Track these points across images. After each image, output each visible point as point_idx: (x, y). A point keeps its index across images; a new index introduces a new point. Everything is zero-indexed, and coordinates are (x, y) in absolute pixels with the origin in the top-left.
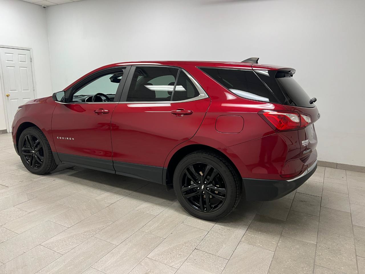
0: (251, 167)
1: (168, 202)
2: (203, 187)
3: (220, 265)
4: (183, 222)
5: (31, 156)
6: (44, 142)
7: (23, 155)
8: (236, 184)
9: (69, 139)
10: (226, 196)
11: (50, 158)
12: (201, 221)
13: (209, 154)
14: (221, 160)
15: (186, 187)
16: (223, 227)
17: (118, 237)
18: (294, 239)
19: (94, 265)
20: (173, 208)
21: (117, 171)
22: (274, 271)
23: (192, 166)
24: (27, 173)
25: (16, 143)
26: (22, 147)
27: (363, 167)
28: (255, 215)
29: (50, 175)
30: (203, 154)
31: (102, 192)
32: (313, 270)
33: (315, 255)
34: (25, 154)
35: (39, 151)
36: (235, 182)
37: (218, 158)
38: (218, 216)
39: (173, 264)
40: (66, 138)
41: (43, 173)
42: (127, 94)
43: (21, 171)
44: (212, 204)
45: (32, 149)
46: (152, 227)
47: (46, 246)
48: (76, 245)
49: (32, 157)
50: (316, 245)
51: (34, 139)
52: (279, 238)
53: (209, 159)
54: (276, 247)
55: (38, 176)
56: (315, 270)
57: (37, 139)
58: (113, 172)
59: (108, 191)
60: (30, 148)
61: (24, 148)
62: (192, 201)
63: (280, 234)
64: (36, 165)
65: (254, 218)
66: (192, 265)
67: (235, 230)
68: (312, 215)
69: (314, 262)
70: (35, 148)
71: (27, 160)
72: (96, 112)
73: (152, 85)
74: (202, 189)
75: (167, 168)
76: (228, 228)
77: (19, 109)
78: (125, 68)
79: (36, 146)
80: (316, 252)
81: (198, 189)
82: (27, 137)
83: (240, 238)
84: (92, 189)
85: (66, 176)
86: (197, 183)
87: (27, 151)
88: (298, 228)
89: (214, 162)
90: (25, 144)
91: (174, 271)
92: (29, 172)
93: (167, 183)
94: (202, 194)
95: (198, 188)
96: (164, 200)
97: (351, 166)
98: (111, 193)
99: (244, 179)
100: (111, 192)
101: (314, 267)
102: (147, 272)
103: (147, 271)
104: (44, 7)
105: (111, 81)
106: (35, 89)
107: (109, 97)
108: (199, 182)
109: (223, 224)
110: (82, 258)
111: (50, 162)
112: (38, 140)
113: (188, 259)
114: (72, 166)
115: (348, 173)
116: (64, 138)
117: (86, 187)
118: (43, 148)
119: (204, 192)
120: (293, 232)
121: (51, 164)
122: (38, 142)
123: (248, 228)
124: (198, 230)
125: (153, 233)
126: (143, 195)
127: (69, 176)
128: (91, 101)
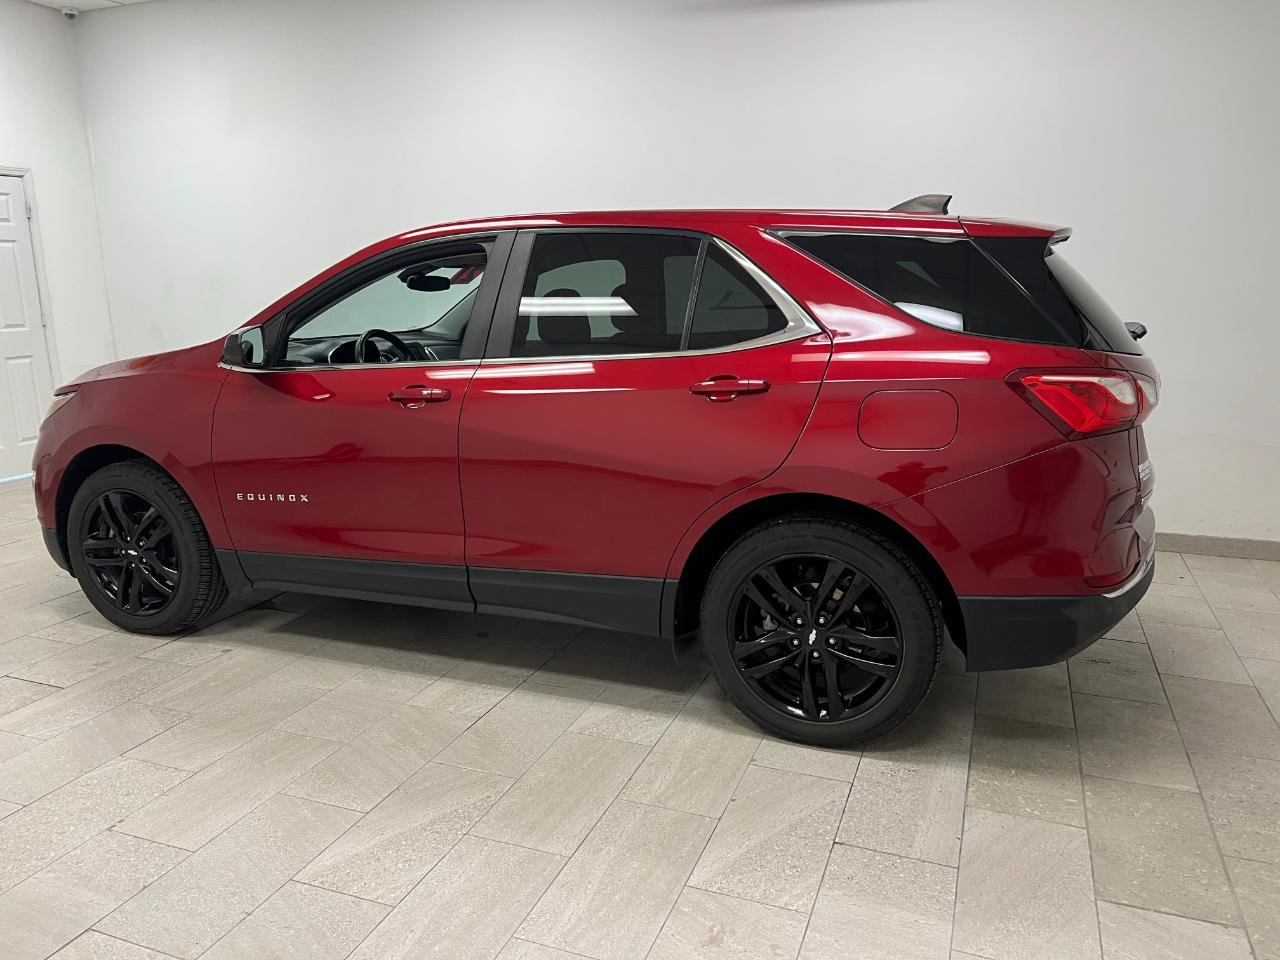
0: (987, 558)
1: (671, 696)
2: (812, 637)
3: (938, 888)
4: (753, 760)
5: (124, 569)
6: (180, 516)
7: (91, 569)
8: (933, 618)
9: (286, 498)
10: (898, 662)
11: (204, 572)
12: (809, 750)
13: (835, 525)
14: (877, 543)
15: (748, 641)
16: (890, 763)
17: (555, 828)
18: (1127, 783)
19: (520, 929)
20: (696, 714)
21: (481, 603)
22: (1111, 888)
23: (773, 568)
24: (110, 634)
25: (54, 526)
26: (82, 540)
27: (1234, 540)
28: (973, 718)
29: (201, 635)
30: (813, 525)
31: (425, 681)
32: (1227, 874)
33: (1212, 827)
34: (98, 563)
35: (156, 548)
36: (931, 611)
37: (867, 537)
38: (868, 731)
39: (785, 899)
40: (275, 497)
41: (177, 629)
42: (511, 333)
43: (79, 626)
44: (844, 691)
45: (128, 542)
46: (657, 784)
47: (316, 883)
48: (426, 870)
49: (129, 574)
50: (1200, 794)
51: (135, 504)
52: (1080, 783)
53: (836, 541)
54: (1086, 816)
55: (159, 641)
56: (1230, 874)
57: (150, 506)
58: (468, 607)
59: (443, 675)
60: (118, 539)
61: (91, 541)
62: (772, 686)
63: (1078, 770)
64: (144, 599)
65: (975, 727)
66: (850, 896)
67: (932, 770)
68: (1147, 703)
69: (1218, 848)
70: (138, 541)
71: (107, 586)
72: (394, 397)
73: (578, 295)
74: (811, 642)
75: (677, 581)
76: (907, 766)
77: (60, 397)
78: (492, 239)
79: (146, 534)
80: (1208, 817)
81: (792, 643)
82: (107, 501)
83: (963, 797)
84: (381, 674)
85: (262, 633)
86: (790, 622)
87: (102, 554)
88: (1123, 746)
89: (856, 549)
90: (93, 526)
91: (800, 922)
92: (116, 628)
93: (678, 630)
94: (809, 661)
95: (796, 642)
96: (653, 693)
97: (1197, 539)
98: (457, 682)
99: (962, 600)
100: (456, 677)
101: (1223, 862)
102: (714, 934)
103: (712, 930)
104: (71, 16)
105: (411, 286)
106: (47, 320)
107: (407, 341)
108: (799, 622)
109: (887, 755)
110: (467, 910)
111: (203, 585)
112: (152, 510)
113: (826, 877)
114: (268, 598)
115: (1193, 561)
116: (267, 497)
117: (358, 668)
118: (177, 535)
119: (816, 654)
120: (1113, 762)
121: (208, 595)
122: (154, 516)
123: (970, 762)
124: (813, 782)
125: (672, 804)
126: (572, 679)
127: (273, 635)
128: (353, 361)
